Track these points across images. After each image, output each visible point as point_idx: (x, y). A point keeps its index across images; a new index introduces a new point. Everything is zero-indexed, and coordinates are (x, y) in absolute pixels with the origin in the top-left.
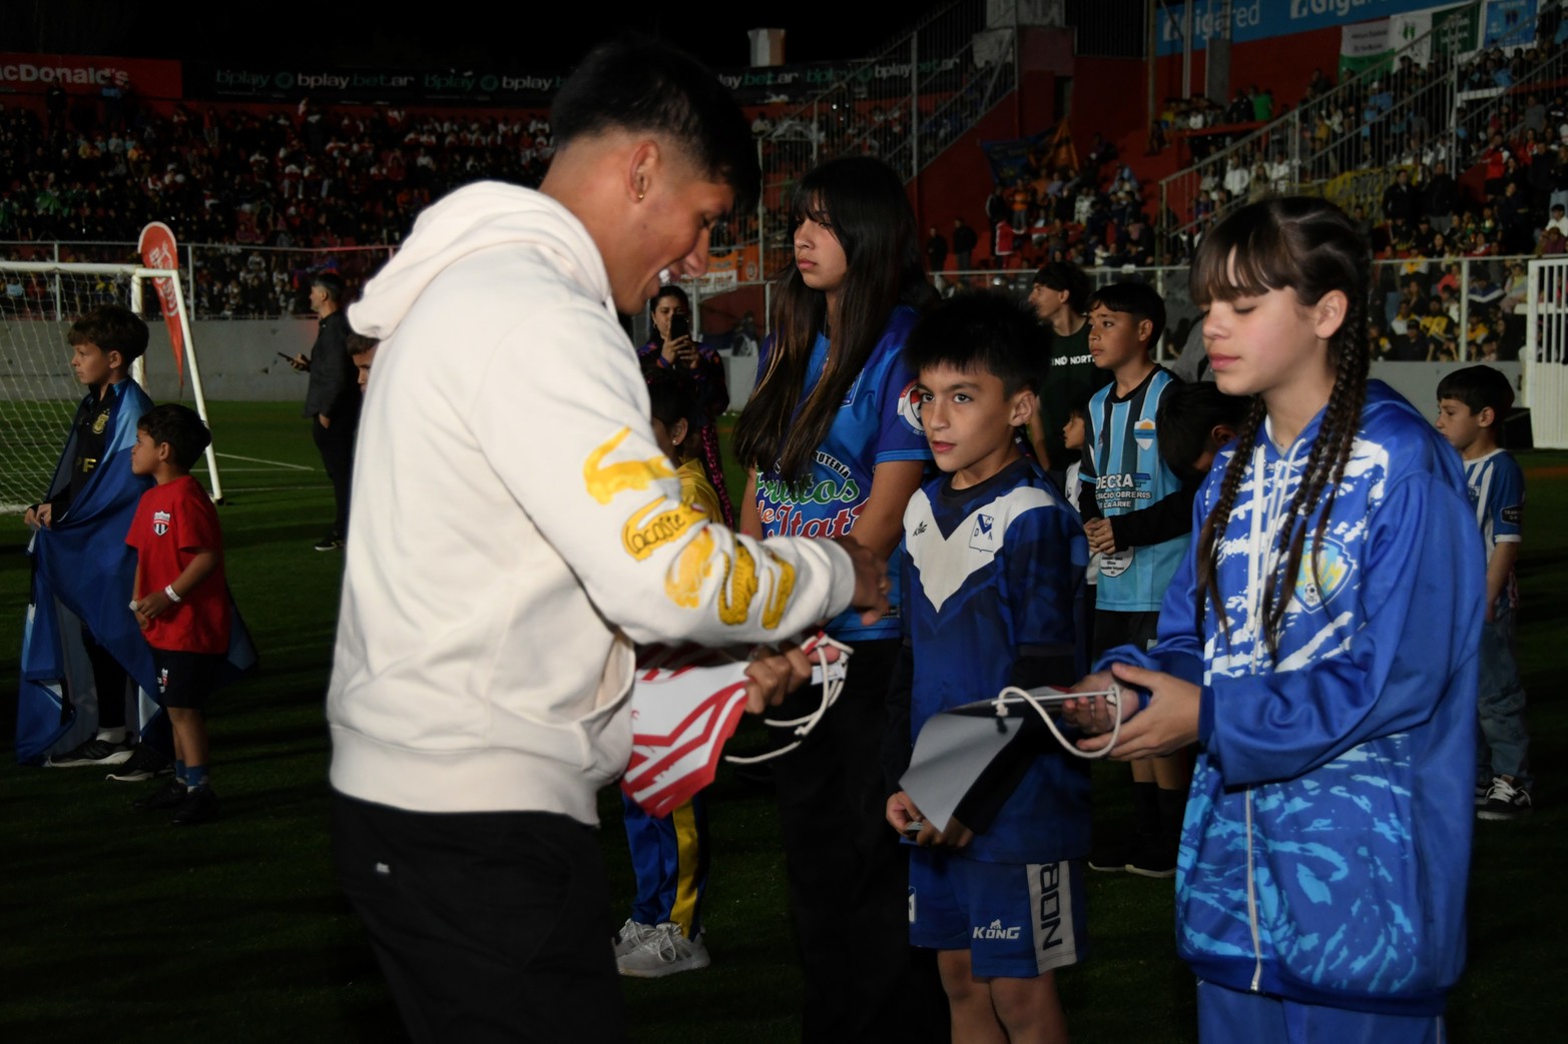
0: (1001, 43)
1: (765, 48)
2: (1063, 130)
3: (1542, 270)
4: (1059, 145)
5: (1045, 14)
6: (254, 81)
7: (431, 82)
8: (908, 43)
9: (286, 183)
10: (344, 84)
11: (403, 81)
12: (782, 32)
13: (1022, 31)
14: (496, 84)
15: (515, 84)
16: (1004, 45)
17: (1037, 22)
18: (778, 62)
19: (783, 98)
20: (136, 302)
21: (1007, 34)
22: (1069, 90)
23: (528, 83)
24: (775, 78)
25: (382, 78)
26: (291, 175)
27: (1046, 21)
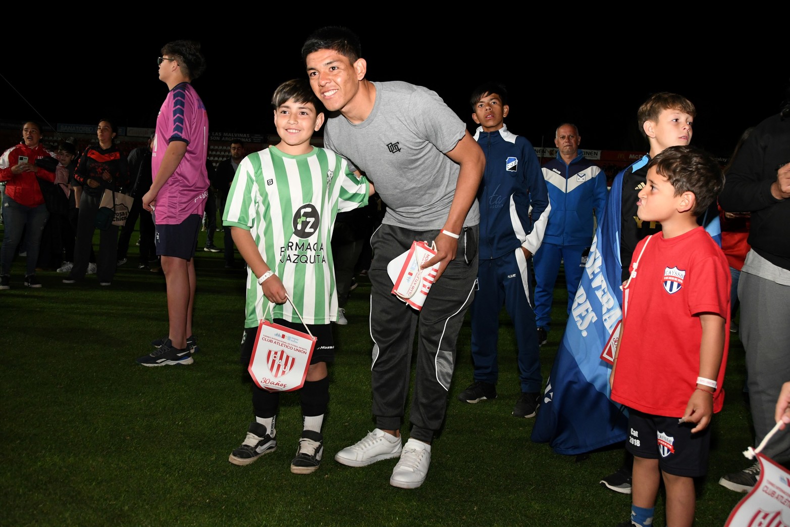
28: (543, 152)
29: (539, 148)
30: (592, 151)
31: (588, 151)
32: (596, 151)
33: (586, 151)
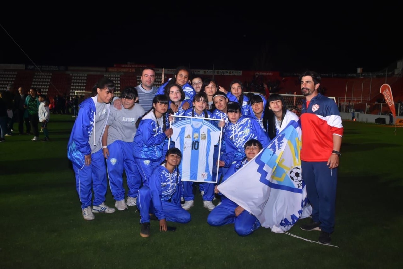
0: (399, 71)
1: (359, 70)
12: (362, 68)
18: (361, 72)
19: (363, 77)
21: (401, 69)
23: (325, 75)
24: (362, 74)
28: (214, 72)
29: (212, 71)
30: (238, 71)
31: (236, 71)
32: (240, 71)
33: (235, 71)
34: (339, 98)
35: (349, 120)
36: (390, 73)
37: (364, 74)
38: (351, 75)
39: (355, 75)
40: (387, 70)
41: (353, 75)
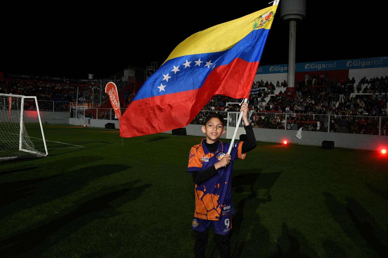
0: (126, 78)
1: (90, 77)
2: (134, 91)
3: (230, 113)
4: (133, 92)
5: (132, 75)
6: (15, 76)
7: (42, 78)
8: (114, 77)
9: (19, 90)
10: (29, 77)
11: (38, 77)
12: (93, 75)
13: (129, 77)
14: (52, 79)
15: (55, 79)
16: (126, 79)
17: (131, 76)
18: (93, 78)
19: (94, 83)
20: (22, 104)
21: (127, 77)
22: (135, 85)
23: (56, 79)
24: (93, 81)
25: (35, 77)
26: (19, 89)
27: (132, 76)
34: (70, 103)
35: (81, 126)
36: (118, 80)
37: (95, 81)
38: (83, 81)
39: (87, 81)
40: (115, 77)
41: (85, 80)
